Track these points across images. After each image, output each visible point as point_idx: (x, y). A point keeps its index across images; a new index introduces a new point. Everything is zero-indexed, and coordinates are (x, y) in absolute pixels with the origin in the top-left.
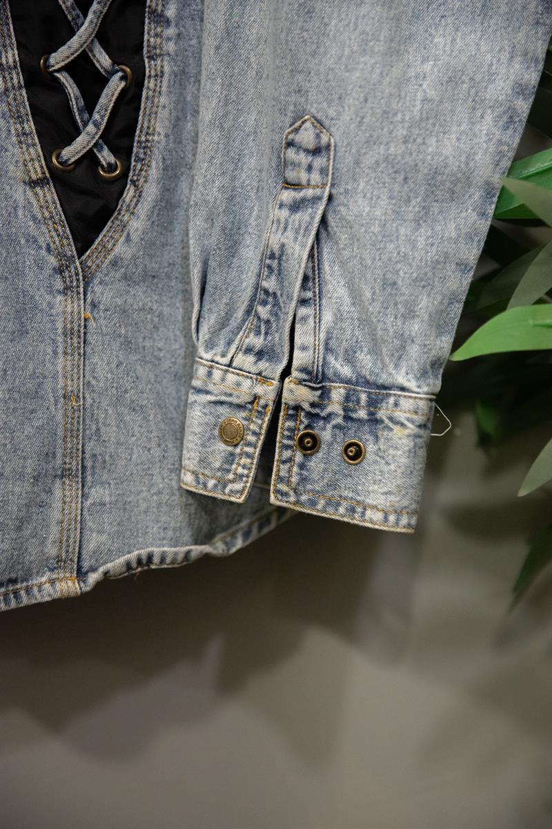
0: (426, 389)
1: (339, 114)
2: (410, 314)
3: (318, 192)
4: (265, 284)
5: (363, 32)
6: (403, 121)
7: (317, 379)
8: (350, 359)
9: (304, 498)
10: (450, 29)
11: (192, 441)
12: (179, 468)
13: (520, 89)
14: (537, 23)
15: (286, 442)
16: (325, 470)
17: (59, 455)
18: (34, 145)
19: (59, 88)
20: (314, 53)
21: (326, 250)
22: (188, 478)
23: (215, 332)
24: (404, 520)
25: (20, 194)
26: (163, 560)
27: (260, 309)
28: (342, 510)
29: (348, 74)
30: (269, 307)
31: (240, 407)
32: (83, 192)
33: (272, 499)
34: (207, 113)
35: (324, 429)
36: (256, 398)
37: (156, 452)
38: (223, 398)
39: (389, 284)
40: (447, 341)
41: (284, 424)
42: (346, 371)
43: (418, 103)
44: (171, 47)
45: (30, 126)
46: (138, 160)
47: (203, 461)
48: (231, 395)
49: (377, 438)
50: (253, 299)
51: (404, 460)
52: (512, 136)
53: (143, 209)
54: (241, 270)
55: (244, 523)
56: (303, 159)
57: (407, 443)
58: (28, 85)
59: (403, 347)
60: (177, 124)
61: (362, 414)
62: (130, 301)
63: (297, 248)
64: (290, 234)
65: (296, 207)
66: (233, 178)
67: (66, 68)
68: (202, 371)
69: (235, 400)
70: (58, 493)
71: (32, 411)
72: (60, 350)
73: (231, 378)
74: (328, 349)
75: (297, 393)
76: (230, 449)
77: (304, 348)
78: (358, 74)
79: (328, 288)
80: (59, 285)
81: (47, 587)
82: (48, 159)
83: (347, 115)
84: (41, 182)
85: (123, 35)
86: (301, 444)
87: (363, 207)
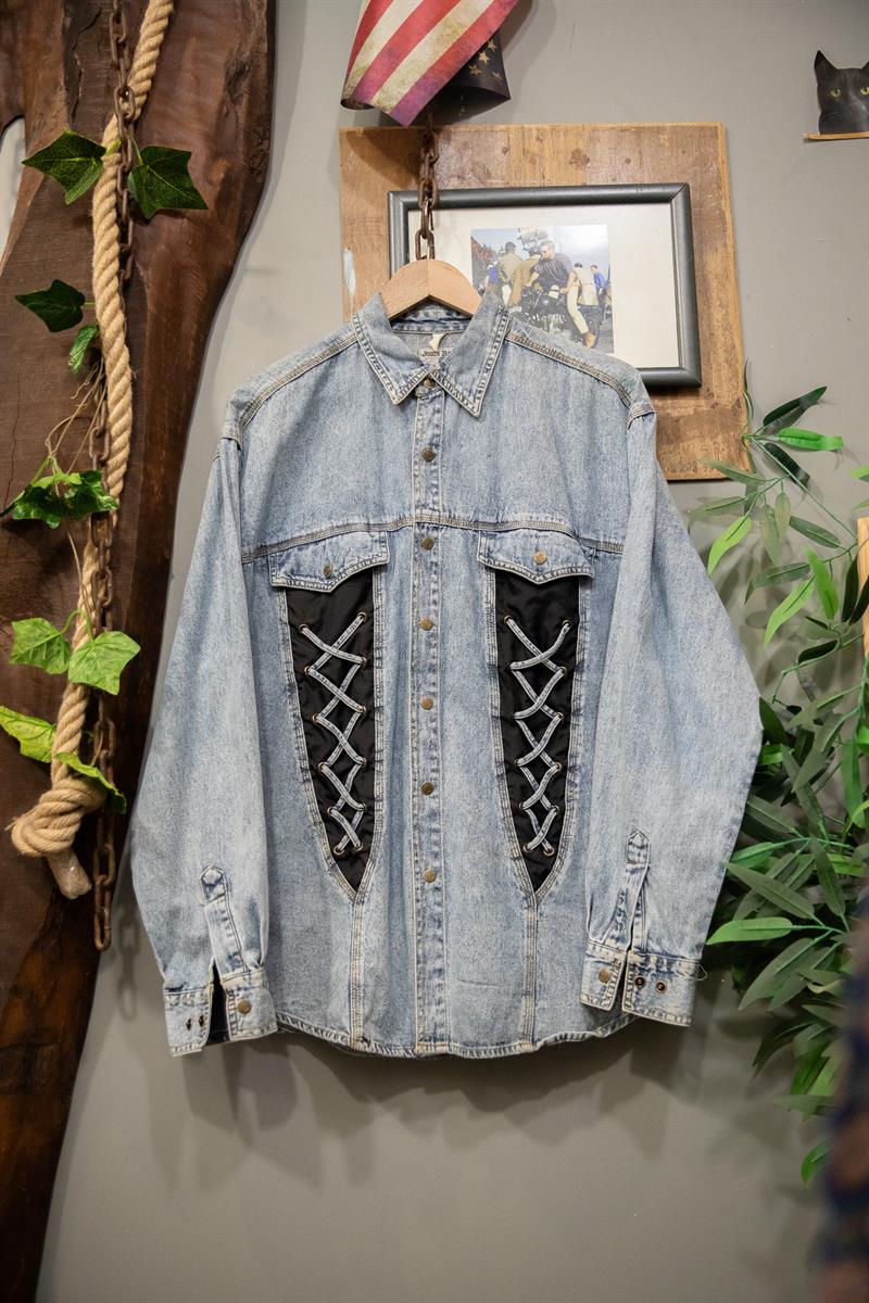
0: (694, 958)
1: (651, 832)
2: (686, 923)
3: (643, 866)
4: (620, 906)
5: (662, 796)
6: (680, 836)
7: (644, 951)
8: (659, 942)
9: (638, 1009)
10: (702, 794)
11: (586, 979)
12: (579, 993)
13: (734, 821)
15: (630, 981)
16: (648, 995)
17: (524, 985)
18: (516, 842)
19: (527, 816)
20: (640, 805)
21: (647, 891)
22: (584, 998)
23: (597, 928)
24: (685, 1020)
25: (509, 864)
26: (572, 1038)
27: (618, 918)
28: (656, 1015)
29: (655, 815)
30: (622, 917)
31: (608, 964)
32: (537, 862)
33: (623, 1009)
34: (594, 826)
35: (647, 976)
36: (616, 960)
37: (570, 985)
38: (601, 960)
39: (675, 909)
40: (703, 936)
41: (629, 973)
42: (657, 949)
43: (687, 827)
44: (577, 796)
45: (514, 833)
46: (562, 847)
47: (591, 990)
48: (604, 958)
49: (671, 981)
50: (615, 912)
51: (684, 991)
52: (731, 843)
53: (564, 870)
54: (609, 900)
55: (612, 1022)
56: (636, 850)
57: (686, 983)
58: (514, 815)
59: (683, 938)
60: (579, 831)
61: (664, 969)
62: (558, 912)
63: (634, 891)
64: (630, 884)
65: (633, 872)
66: (605, 856)
67: (532, 808)
68: (591, 947)
69: (606, 961)
70: (523, 1002)
71: (513, 964)
72: (526, 935)
73: (604, 950)
74: (648, 937)
75: (638, 959)
76: (604, 984)
77: (637, 937)
78: (659, 814)
79: (648, 909)
80: (525, 905)
81: (518, 1047)
82: (521, 848)
83: (656, 832)
84: (518, 858)
85: (556, 791)
86: (637, 983)
87: (663, 873)
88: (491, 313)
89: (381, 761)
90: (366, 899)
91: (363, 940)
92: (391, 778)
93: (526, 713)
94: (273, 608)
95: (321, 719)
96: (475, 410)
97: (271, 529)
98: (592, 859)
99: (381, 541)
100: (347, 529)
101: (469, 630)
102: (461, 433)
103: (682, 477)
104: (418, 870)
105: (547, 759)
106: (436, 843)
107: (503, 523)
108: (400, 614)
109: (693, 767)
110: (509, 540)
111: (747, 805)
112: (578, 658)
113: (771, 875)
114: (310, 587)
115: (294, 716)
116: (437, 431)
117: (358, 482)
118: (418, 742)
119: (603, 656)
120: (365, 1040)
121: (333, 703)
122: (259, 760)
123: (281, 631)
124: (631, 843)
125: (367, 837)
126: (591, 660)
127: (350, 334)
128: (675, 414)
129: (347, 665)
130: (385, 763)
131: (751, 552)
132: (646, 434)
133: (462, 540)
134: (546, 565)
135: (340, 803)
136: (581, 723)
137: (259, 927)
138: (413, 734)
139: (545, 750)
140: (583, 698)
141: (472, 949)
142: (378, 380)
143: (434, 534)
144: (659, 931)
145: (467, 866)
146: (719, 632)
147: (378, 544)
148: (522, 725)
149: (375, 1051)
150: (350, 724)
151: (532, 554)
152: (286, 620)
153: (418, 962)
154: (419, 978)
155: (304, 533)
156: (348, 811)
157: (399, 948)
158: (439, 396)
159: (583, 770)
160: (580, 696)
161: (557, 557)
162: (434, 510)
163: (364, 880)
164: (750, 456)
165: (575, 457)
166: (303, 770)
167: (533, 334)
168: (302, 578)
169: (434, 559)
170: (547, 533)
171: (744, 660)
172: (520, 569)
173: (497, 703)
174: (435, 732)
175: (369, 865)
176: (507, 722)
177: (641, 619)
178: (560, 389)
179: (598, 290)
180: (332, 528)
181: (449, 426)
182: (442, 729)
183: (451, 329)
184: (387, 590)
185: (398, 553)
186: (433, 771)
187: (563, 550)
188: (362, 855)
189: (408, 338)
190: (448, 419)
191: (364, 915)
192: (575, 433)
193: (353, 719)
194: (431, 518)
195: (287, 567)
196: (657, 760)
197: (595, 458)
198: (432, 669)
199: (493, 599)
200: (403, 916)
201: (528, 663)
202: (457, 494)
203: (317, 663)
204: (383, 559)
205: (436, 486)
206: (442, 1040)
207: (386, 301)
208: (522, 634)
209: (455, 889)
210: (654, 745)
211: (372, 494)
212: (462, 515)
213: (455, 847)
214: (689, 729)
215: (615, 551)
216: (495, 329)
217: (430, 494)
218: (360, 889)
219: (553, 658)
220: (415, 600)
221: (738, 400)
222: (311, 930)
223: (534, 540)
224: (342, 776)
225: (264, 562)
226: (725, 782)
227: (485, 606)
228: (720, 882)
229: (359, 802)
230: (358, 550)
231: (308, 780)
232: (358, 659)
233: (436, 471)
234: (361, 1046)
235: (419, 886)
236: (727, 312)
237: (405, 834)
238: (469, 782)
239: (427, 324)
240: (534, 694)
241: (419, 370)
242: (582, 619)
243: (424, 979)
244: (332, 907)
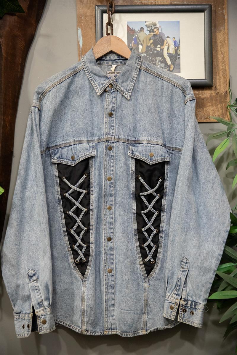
0: (204, 304)
1: (190, 258)
2: (201, 291)
3: (186, 270)
4: (178, 283)
5: (194, 245)
6: (200, 260)
7: (186, 300)
8: (191, 297)
9: (184, 320)
10: (208, 244)
11: (165, 308)
12: (163, 313)
13: (219, 255)
14: (222, 245)
15: (181, 310)
16: (187, 316)
17: (143, 310)
18: (141, 258)
19: (145, 249)
20: (186, 248)
21: (188, 279)
22: (165, 315)
23: (169, 290)
24: (200, 326)
25: (138, 266)
26: (160, 329)
27: (177, 287)
28: (190, 323)
29: (191, 252)
30: (178, 287)
31: (173, 303)
32: (148, 266)
33: (178, 320)
34: (169, 253)
35: (187, 309)
36: (176, 302)
37: (159, 310)
38: (171, 302)
39: (198, 286)
40: (207, 295)
41: (180, 307)
42: (191, 299)
43: (203, 257)
44: (163, 242)
45: (140, 255)
46: (157, 260)
47: (167, 312)
48: (172, 301)
49: (196, 311)
50: (176, 285)
51: (200, 316)
52: (218, 262)
53: (158, 268)
54: (174, 280)
55: (174, 323)
56: (184, 264)
57: (201, 313)
58: (140, 249)
59: (200, 296)
60: (164, 254)
61: (193, 307)
62: (155, 283)
63: (183, 278)
64: (182, 276)
65: (183, 271)
66: (173, 264)
67: (147, 246)
68: (167, 297)
69: (173, 302)
70: (143, 316)
71: (139, 303)
72: (144, 292)
73: (172, 298)
74: (188, 295)
75: (183, 303)
76: (172, 310)
77: (184, 295)
78: (193, 252)
79: (188, 285)
80: (144, 281)
81: (141, 332)
82: (143, 261)
83: (191, 258)
84: (142, 264)
85: (156, 240)
86: (184, 312)
87: (194, 273)
88: (135, 59)
89: (92, 229)
90: (87, 280)
91: (86, 294)
92: (96, 235)
93: (145, 211)
94: (52, 170)
95: (70, 213)
96: (128, 97)
97: (51, 140)
98: (168, 265)
99: (93, 147)
100: (80, 142)
101: (125, 181)
102: (123, 106)
103: (205, 121)
104: (106, 269)
105: (152, 228)
106: (112, 259)
107: (138, 140)
108: (100, 174)
109: (205, 234)
110: (140, 147)
111: (224, 250)
112: (165, 191)
113: (232, 275)
114: (66, 163)
115: (60, 211)
116: (114, 105)
117: (84, 124)
118: (106, 222)
119: (174, 190)
120: (86, 330)
121: (75, 207)
122: (49, 231)
123: (55, 179)
124: (182, 261)
125: (88, 257)
126: (169, 192)
127: (81, 65)
128: (202, 96)
129: (80, 193)
130: (94, 230)
131: (229, 149)
132: (192, 108)
133: (123, 147)
134: (153, 158)
135: (77, 244)
136: (165, 215)
137: (49, 292)
138: (104, 220)
139: (152, 225)
140: (166, 206)
141: (125, 298)
142: (92, 84)
143: (112, 145)
144: (191, 293)
145: (123, 268)
146: (216, 184)
147: (92, 148)
148: (144, 216)
149: (90, 334)
150: (81, 215)
151: (149, 153)
152: (57, 175)
153: (106, 302)
154: (106, 308)
155: (64, 142)
156: (80, 247)
157: (98, 296)
158: (115, 91)
159: (165, 232)
160: (165, 205)
161: (158, 155)
162: (112, 136)
163: (86, 273)
164: (230, 113)
165: (165, 115)
166: (64, 231)
167: (150, 67)
168: (63, 160)
169: (112, 154)
170: (154, 145)
171: (225, 194)
172: (144, 159)
173: (135, 208)
174: (112, 218)
175: (88, 267)
176: (138, 215)
177: (188, 180)
178: (160, 89)
179: (175, 47)
180: (74, 141)
181: (118, 103)
182: (115, 217)
183: (119, 63)
184: (95, 165)
185: (99, 152)
186: (111, 233)
187: (160, 152)
188: (85, 263)
189: (103, 66)
190: (118, 100)
191: (86, 285)
192: (165, 106)
193: (82, 213)
194: (111, 139)
195: (57, 156)
196: (192, 232)
197: (172, 116)
198: (111, 195)
199: (134, 169)
200: (100, 284)
201: (146, 193)
202: (121, 129)
203: (69, 192)
204: (94, 154)
205: (113, 126)
206: (114, 329)
207: (95, 52)
208: (144, 182)
209: (119, 275)
210: (191, 226)
211: (89, 129)
212: (123, 137)
213: (119, 260)
214: (204, 220)
215: (179, 150)
216: (136, 65)
217: (111, 129)
218: (85, 276)
219: (155, 192)
220: (105, 170)
221: (226, 91)
222: (67, 289)
223: (149, 148)
224: (78, 234)
225: (49, 153)
226: (217, 240)
227: (131, 172)
228: (214, 277)
229: (84, 244)
230: (84, 151)
231: (66, 235)
232: (84, 191)
233: (113, 120)
234: (85, 333)
235: (106, 274)
236: (224, 57)
237: (101, 256)
238: (124, 237)
239: (110, 61)
240: (148, 204)
241: (107, 81)
242: (166, 177)
243: (108, 308)
244: (74, 281)
